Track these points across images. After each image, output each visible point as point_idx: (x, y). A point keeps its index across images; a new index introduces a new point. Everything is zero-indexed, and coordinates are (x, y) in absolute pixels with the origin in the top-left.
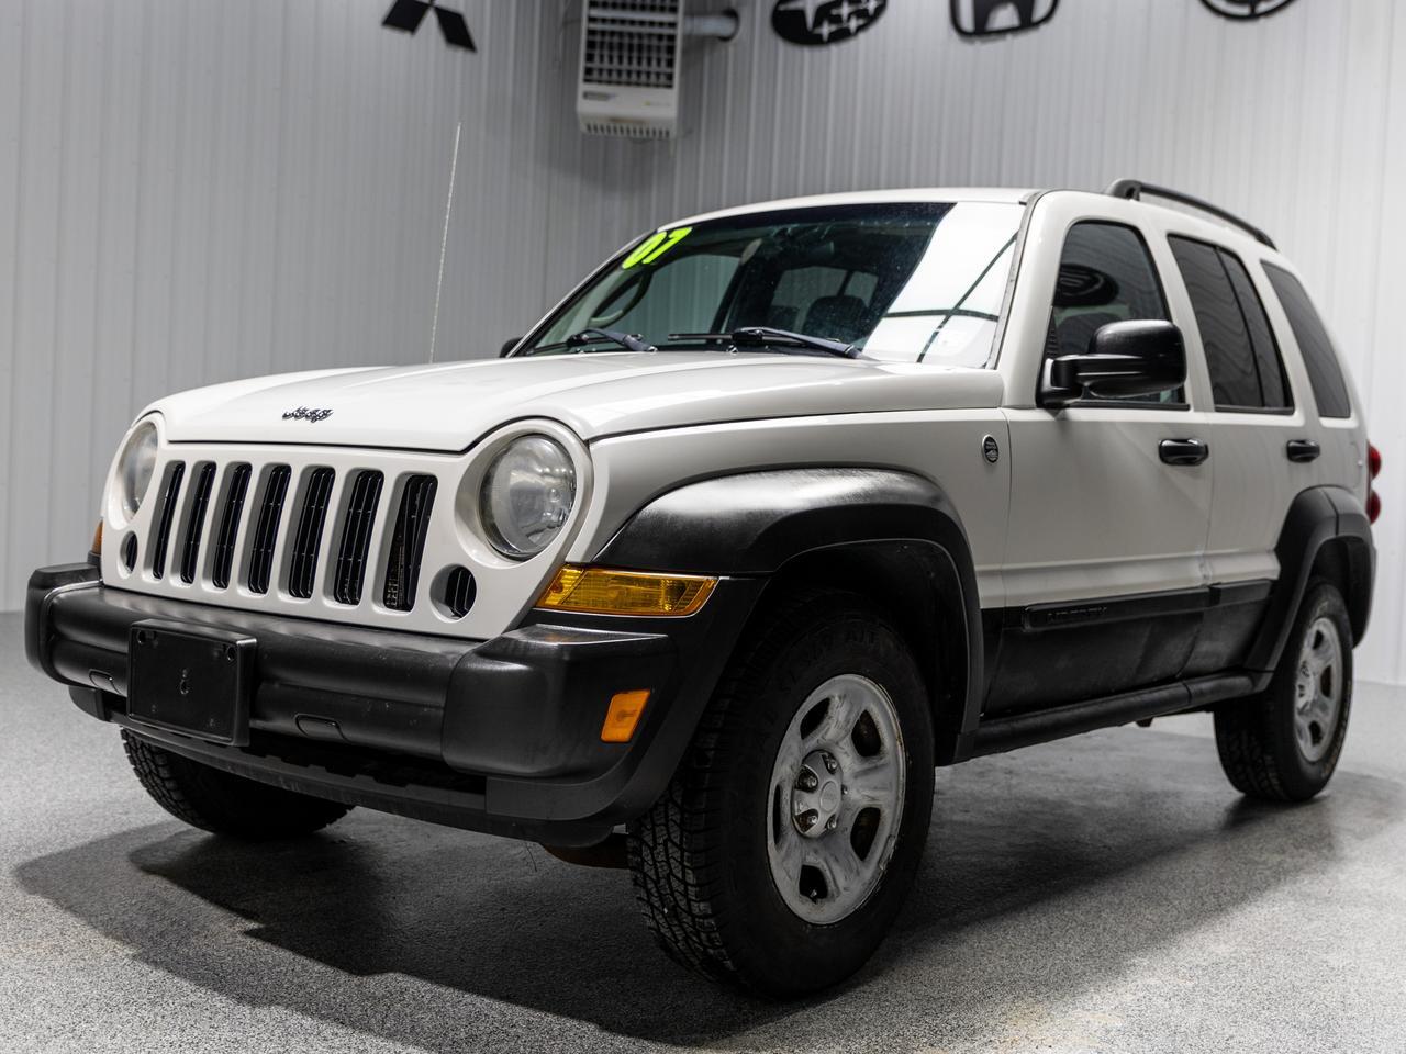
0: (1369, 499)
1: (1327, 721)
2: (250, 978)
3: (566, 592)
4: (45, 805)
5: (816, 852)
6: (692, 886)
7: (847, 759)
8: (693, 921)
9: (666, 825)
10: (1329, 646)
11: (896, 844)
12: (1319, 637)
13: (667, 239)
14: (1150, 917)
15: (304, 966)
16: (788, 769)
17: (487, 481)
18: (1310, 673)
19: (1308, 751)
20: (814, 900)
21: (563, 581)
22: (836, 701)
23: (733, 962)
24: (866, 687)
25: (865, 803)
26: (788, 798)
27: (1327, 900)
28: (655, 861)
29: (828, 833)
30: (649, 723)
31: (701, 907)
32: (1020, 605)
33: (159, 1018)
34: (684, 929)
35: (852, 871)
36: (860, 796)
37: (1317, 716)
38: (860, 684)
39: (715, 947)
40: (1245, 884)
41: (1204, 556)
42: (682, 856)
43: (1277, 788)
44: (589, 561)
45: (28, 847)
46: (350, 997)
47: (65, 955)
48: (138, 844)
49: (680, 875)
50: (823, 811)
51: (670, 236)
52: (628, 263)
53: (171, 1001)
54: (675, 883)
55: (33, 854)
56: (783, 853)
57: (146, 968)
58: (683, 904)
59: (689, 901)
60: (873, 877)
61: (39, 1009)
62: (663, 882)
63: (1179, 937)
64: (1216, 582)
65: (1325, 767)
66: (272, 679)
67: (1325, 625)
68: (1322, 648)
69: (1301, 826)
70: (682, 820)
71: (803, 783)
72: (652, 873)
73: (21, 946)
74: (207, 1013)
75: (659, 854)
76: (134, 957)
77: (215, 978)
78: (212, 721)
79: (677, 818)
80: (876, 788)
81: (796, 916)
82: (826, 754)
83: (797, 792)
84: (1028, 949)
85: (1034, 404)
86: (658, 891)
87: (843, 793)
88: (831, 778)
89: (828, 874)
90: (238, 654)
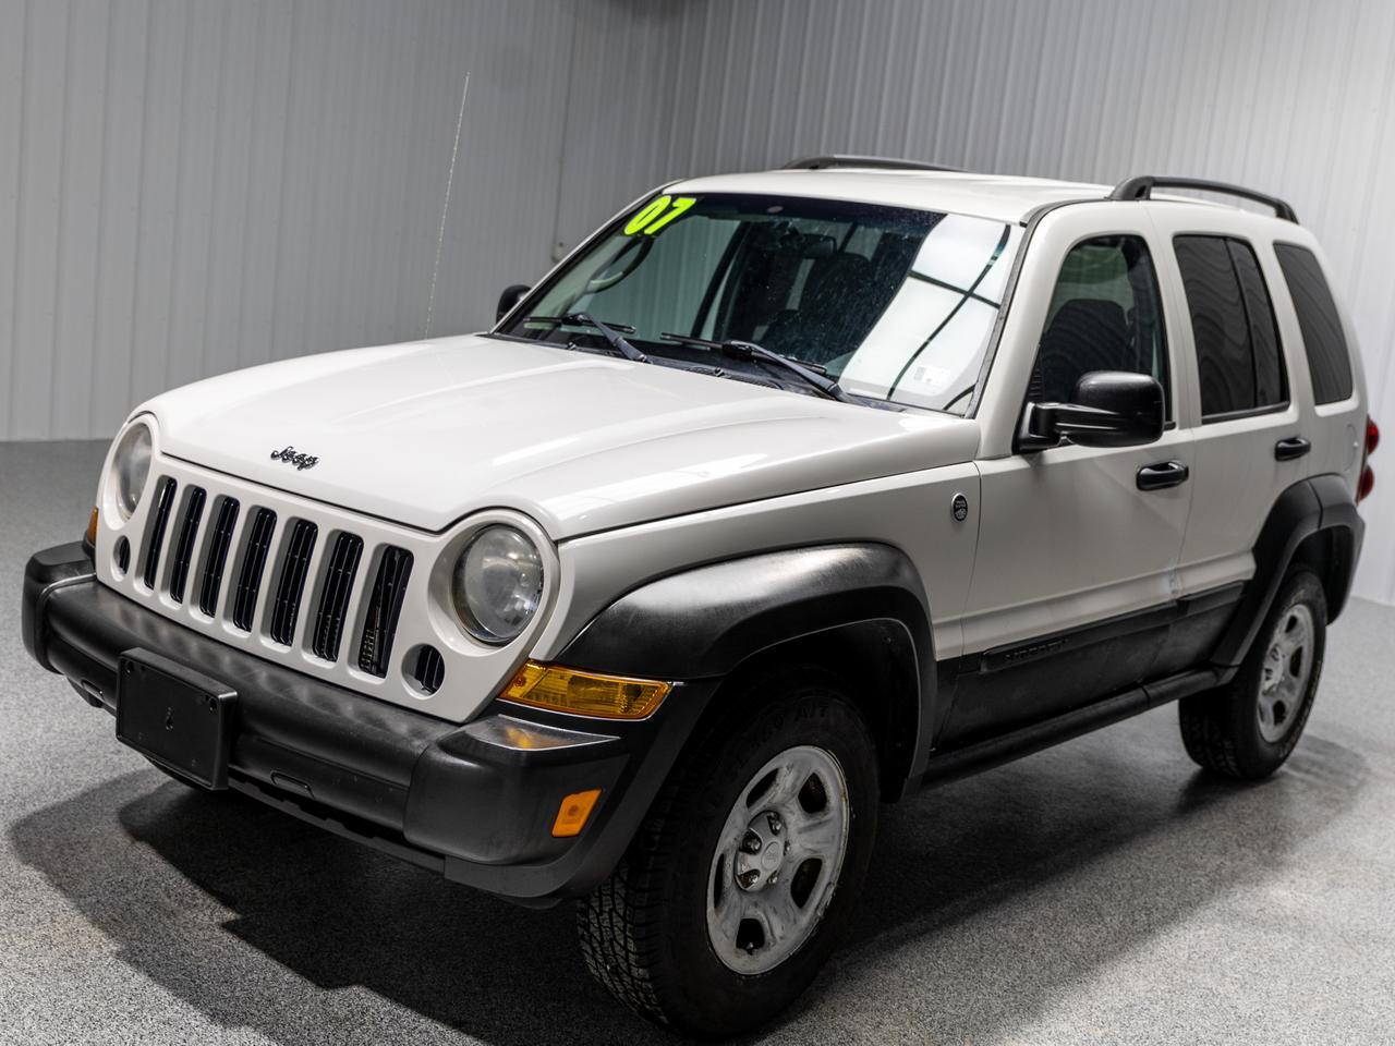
0: (1361, 477)
1: (1291, 701)
2: (223, 989)
3: (528, 687)
4: (41, 737)
5: (756, 905)
6: (633, 953)
7: (795, 817)
8: (632, 980)
9: (612, 896)
10: (1303, 629)
11: (835, 891)
12: (1293, 622)
13: (670, 208)
14: (1079, 938)
15: (275, 973)
16: (732, 840)
17: (460, 565)
18: (1280, 657)
19: (1269, 731)
20: (750, 952)
21: (525, 675)
22: (784, 771)
23: (668, 1018)
24: (816, 754)
25: (807, 855)
26: (731, 863)
27: (1254, 922)
28: (600, 925)
29: (768, 888)
30: (599, 819)
31: (639, 972)
32: (978, 651)
33: (138, 1039)
34: (623, 985)
35: (789, 921)
36: (801, 848)
37: (1283, 695)
38: (810, 752)
39: (651, 1005)
40: (1179, 896)
41: (1177, 571)
42: (625, 927)
43: (1234, 769)
44: (551, 659)
45: (23, 799)
46: (315, 1017)
47: (54, 950)
48: (127, 796)
49: (622, 942)
50: (765, 869)
51: (675, 205)
52: (632, 228)
53: (149, 1017)
54: (618, 948)
55: (28, 807)
56: (722, 916)
57: (128, 970)
58: (624, 966)
59: (629, 965)
60: (810, 923)
61: (28, 1022)
62: (606, 944)
63: (1101, 968)
64: (1185, 594)
65: (1284, 747)
66: (251, 732)
67: (1299, 610)
68: (1295, 631)
69: (1250, 815)
70: (626, 895)
71: (748, 845)
72: (597, 934)
73: (13, 936)
74: (182, 1034)
75: (604, 920)
76: (118, 954)
77: (189, 986)
78: (194, 761)
79: (623, 892)
80: (818, 843)
81: (730, 971)
82: (772, 814)
83: (741, 854)
84: (956, 978)
85: (1011, 452)
86: (601, 950)
87: (785, 849)
88: (775, 839)
89: (766, 925)
90: (219, 706)
